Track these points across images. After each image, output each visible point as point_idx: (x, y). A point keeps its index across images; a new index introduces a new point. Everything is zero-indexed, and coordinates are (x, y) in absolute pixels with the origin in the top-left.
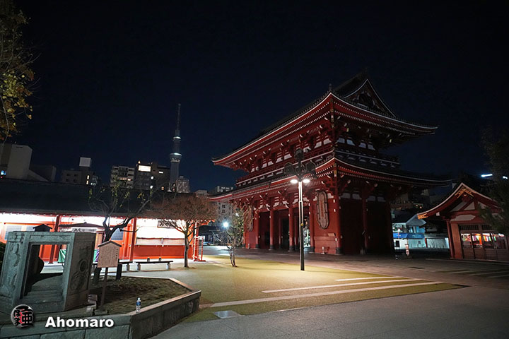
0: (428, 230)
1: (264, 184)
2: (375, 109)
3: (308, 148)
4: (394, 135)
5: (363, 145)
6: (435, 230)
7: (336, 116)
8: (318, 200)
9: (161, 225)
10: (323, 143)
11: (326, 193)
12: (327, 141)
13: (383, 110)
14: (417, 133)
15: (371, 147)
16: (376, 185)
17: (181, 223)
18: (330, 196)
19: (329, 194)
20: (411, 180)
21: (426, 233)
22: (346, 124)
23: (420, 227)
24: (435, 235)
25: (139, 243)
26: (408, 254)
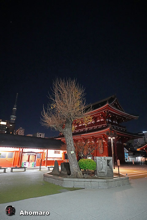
0: (129, 154)
1: (78, 135)
2: (118, 109)
3: (94, 121)
4: (125, 118)
5: (114, 122)
6: (132, 154)
7: (107, 111)
8: (99, 142)
9: (55, 152)
10: (100, 120)
11: (102, 140)
12: (102, 120)
13: (121, 109)
14: (132, 118)
15: (116, 123)
16: (120, 137)
17: (62, 152)
18: (104, 141)
19: (104, 140)
20: (131, 136)
21: (129, 155)
22: (110, 114)
23: (127, 153)
24: (132, 156)
25: (48, 159)
26: (133, 163)
